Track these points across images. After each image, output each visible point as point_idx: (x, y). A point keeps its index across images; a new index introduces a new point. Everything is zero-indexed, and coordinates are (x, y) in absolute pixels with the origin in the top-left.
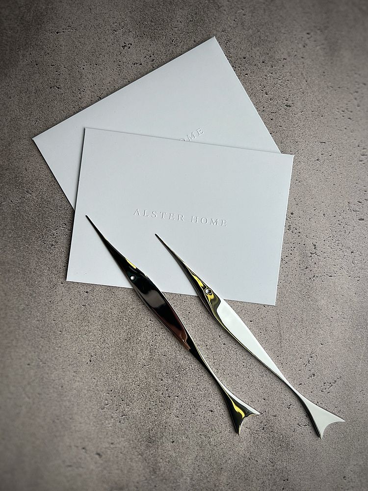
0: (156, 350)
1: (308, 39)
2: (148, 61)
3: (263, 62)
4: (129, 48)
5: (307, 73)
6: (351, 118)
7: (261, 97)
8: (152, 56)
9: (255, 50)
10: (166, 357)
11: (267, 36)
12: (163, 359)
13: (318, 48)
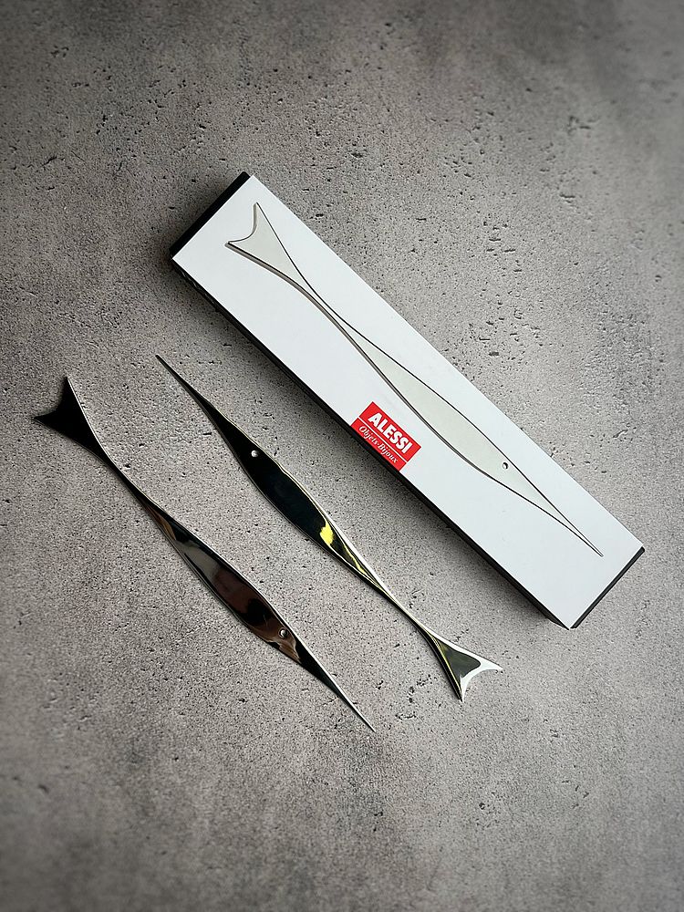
0: (139, 599)
1: (388, 34)
2: (100, 78)
3: (309, 77)
4: (65, 55)
5: (389, 95)
6: (470, 174)
7: (309, 140)
8: (107, 69)
9: (293, 55)
10: (157, 610)
11: (315, 30)
12: (153, 613)
13: (407, 49)
